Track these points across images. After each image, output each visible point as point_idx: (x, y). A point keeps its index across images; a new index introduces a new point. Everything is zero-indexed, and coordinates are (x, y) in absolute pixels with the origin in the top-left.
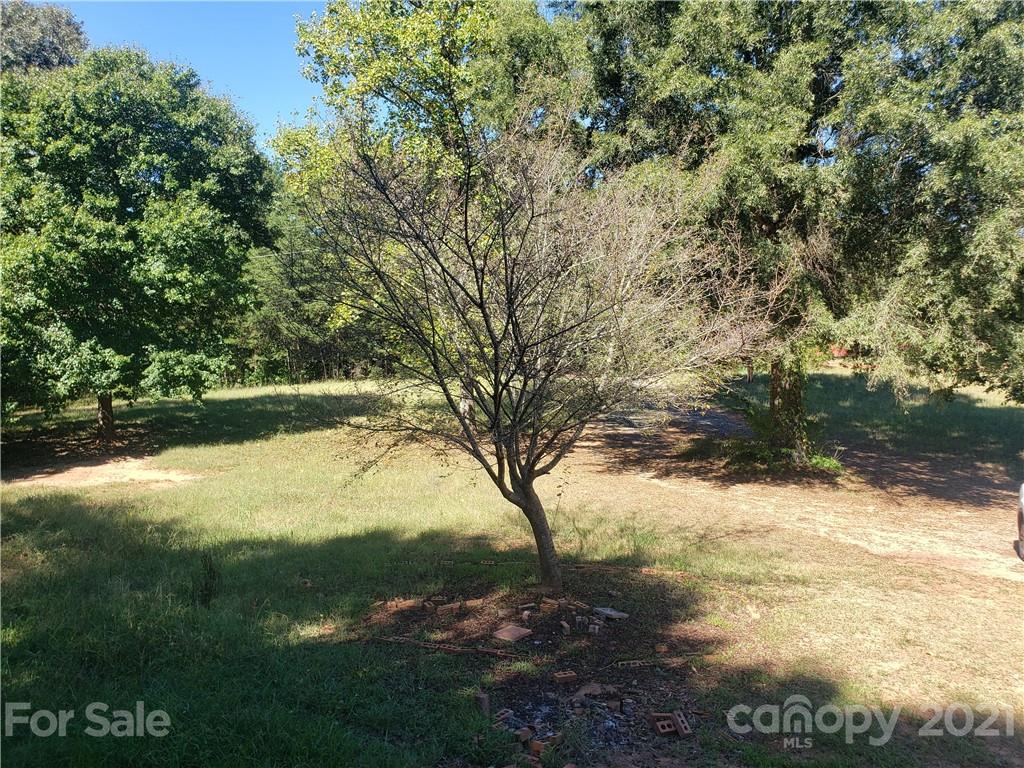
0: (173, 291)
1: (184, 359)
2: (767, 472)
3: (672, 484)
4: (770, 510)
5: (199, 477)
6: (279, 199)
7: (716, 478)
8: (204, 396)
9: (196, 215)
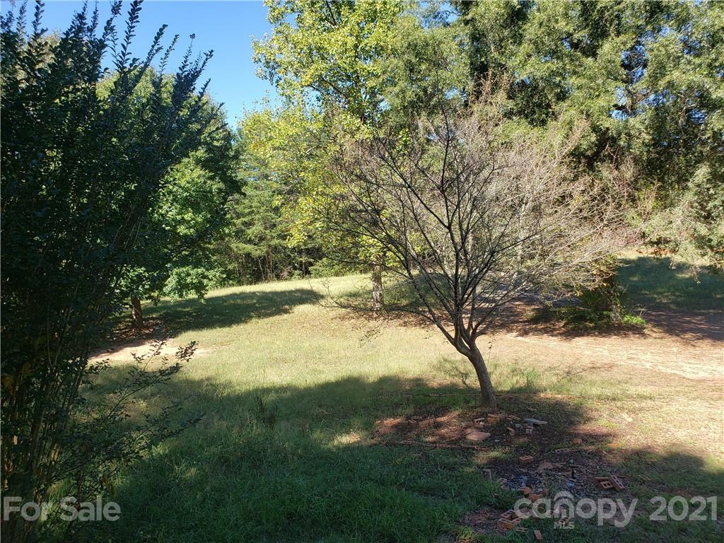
0: (183, 227)
1: (192, 272)
2: (594, 328)
3: (531, 340)
4: (606, 353)
5: (209, 350)
6: (244, 160)
7: (561, 334)
8: (206, 296)
9: (195, 175)
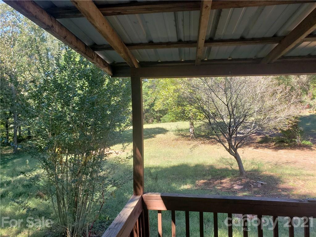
2: (288, 146)
